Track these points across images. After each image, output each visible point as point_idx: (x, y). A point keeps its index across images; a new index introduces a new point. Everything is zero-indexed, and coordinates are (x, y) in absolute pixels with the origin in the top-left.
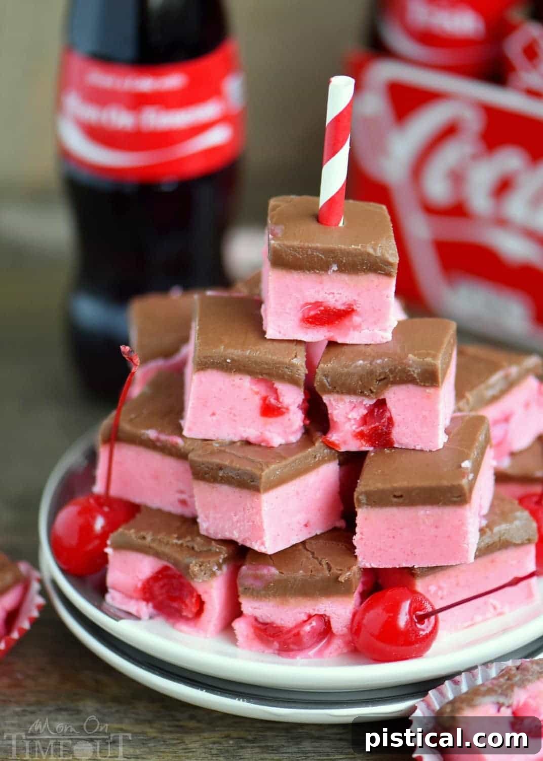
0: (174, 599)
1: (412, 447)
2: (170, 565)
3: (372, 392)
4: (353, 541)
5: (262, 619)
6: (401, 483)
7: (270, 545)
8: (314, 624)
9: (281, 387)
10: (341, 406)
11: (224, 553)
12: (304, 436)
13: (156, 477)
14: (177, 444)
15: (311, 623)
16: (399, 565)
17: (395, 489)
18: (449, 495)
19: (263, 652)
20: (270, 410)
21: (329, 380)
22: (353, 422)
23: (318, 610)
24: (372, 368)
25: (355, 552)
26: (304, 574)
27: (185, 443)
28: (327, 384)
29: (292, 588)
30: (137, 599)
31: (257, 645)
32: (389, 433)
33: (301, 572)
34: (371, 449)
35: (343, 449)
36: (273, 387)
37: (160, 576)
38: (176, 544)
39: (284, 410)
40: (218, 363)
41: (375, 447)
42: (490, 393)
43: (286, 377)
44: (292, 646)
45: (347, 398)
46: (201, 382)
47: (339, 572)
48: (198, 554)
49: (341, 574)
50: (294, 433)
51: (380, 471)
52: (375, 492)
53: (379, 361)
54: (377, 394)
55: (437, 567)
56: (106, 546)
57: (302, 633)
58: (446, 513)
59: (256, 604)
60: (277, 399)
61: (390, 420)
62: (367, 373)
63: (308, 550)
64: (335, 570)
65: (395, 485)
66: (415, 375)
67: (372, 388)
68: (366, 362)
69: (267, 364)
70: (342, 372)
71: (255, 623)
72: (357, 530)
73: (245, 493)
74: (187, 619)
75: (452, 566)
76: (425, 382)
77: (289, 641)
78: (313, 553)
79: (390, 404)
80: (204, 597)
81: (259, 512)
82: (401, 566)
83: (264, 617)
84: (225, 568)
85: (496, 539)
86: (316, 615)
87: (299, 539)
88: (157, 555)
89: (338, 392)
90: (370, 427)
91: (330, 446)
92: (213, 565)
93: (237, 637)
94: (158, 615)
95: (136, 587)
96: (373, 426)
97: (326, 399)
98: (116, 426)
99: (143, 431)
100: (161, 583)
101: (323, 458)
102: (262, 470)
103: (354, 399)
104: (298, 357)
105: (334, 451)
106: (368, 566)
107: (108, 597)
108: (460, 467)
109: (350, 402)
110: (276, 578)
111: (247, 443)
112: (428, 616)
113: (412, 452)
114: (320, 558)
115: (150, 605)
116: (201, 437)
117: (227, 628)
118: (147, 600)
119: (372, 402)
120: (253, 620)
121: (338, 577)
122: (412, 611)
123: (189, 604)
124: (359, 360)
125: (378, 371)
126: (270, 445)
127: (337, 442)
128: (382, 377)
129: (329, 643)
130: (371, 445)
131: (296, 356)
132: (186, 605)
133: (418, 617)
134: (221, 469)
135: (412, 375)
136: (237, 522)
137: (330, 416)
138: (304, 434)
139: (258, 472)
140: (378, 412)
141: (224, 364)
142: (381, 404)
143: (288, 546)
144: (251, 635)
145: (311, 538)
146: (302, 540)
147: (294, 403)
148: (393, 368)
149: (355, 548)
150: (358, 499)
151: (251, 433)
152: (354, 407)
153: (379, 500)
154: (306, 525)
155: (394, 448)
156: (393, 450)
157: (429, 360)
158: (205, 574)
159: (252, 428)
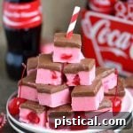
0: (34, 119)
2: (33, 111)
11: (44, 108)
13: (30, 93)
20: (54, 77)
21: (66, 71)
22: (72, 80)
27: (36, 85)
32: (79, 82)
34: (75, 86)
36: (55, 72)
38: (34, 107)
60: (56, 75)
61: (79, 79)
66: (84, 69)
67: (75, 72)
74: (36, 123)
79: (79, 76)
90: (75, 81)
91: (67, 85)
92: (42, 111)
100: (31, 115)
104: (60, 66)
115: (28, 120)
119: (76, 75)
123: (37, 120)
152: (72, 77)
157: (87, 65)
159: (50, 81)
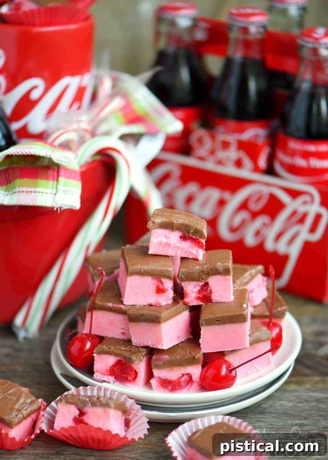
0: (124, 373)
1: (220, 301)
2: (122, 359)
3: (203, 279)
4: (200, 341)
5: (163, 378)
6: (219, 315)
7: (165, 346)
8: (186, 377)
9: (164, 280)
10: (190, 286)
11: (144, 351)
12: (174, 301)
13: (112, 323)
14: (121, 307)
15: (184, 377)
16: (219, 350)
17: (217, 317)
18: (239, 318)
19: (164, 392)
20: (160, 291)
21: (184, 276)
22: (194, 293)
23: (186, 372)
24: (203, 269)
25: (200, 346)
26: (180, 357)
27: (125, 307)
28: (184, 277)
29: (175, 363)
30: (108, 375)
31: (161, 389)
32: (210, 297)
33: (179, 356)
34: (203, 304)
35: (191, 305)
36: (161, 280)
37: (117, 364)
38: (124, 350)
39: (165, 290)
40: (138, 272)
41: (204, 303)
42: (245, 281)
43: (166, 276)
44: (177, 387)
45: (192, 283)
46: (131, 280)
47: (195, 355)
48: (134, 353)
49: (196, 355)
50: (170, 300)
51: (209, 311)
52: (209, 319)
53: (205, 266)
54: (205, 280)
55: (234, 350)
56: (93, 353)
57: (181, 381)
58: (237, 327)
59: (160, 372)
60: (162, 285)
61: (211, 290)
62: (201, 271)
63: (180, 348)
64: (193, 354)
65: (217, 316)
66: (221, 271)
67: (203, 278)
68: (200, 267)
69: (158, 271)
70: (190, 272)
71: (160, 380)
72: (201, 336)
73: (153, 325)
74: (130, 381)
75: (240, 349)
76: (225, 274)
77: (176, 385)
78: (182, 349)
79: (210, 284)
80: (137, 371)
81: (160, 332)
82: (219, 351)
83: (163, 377)
84: (145, 358)
85: (255, 338)
86: (185, 374)
87: (176, 343)
88: (116, 355)
89: (188, 281)
90: (202, 294)
91: (186, 304)
92: (141, 357)
93: (153, 386)
94: (117, 381)
95: (107, 369)
96: (204, 294)
97: (183, 284)
98: (94, 303)
99: (106, 304)
100: (117, 367)
101: (183, 309)
102: (161, 314)
103: (195, 283)
104: (171, 267)
105: (187, 306)
106: (206, 352)
107: (95, 375)
108: (242, 307)
109: (194, 285)
110: (168, 359)
111: (151, 305)
112: (233, 370)
113: (221, 303)
114: (185, 350)
115: (113, 377)
116: (131, 304)
117: (148, 383)
118: (111, 375)
119: (203, 284)
120: (158, 378)
121: (195, 357)
122: (227, 368)
123: (131, 375)
124: (196, 266)
125: (205, 270)
126: (160, 305)
127: (188, 302)
128: (207, 272)
129: (191, 386)
130: (203, 302)
131: (170, 267)
132: (130, 375)
133: (229, 370)
134: (142, 316)
135: (219, 271)
136: (150, 337)
137: (184, 291)
138: (173, 300)
139: (159, 315)
140: (205, 288)
141: (141, 272)
142: (207, 284)
143: (172, 346)
144: (159, 385)
145: (180, 343)
146: (177, 344)
147: (170, 287)
148: (212, 268)
149: (200, 344)
150: (201, 323)
151: (152, 301)
152: (195, 287)
153: (211, 322)
154: (178, 337)
155: (213, 302)
156: (213, 303)
157: (226, 264)
158: (138, 360)
159: (152, 299)
